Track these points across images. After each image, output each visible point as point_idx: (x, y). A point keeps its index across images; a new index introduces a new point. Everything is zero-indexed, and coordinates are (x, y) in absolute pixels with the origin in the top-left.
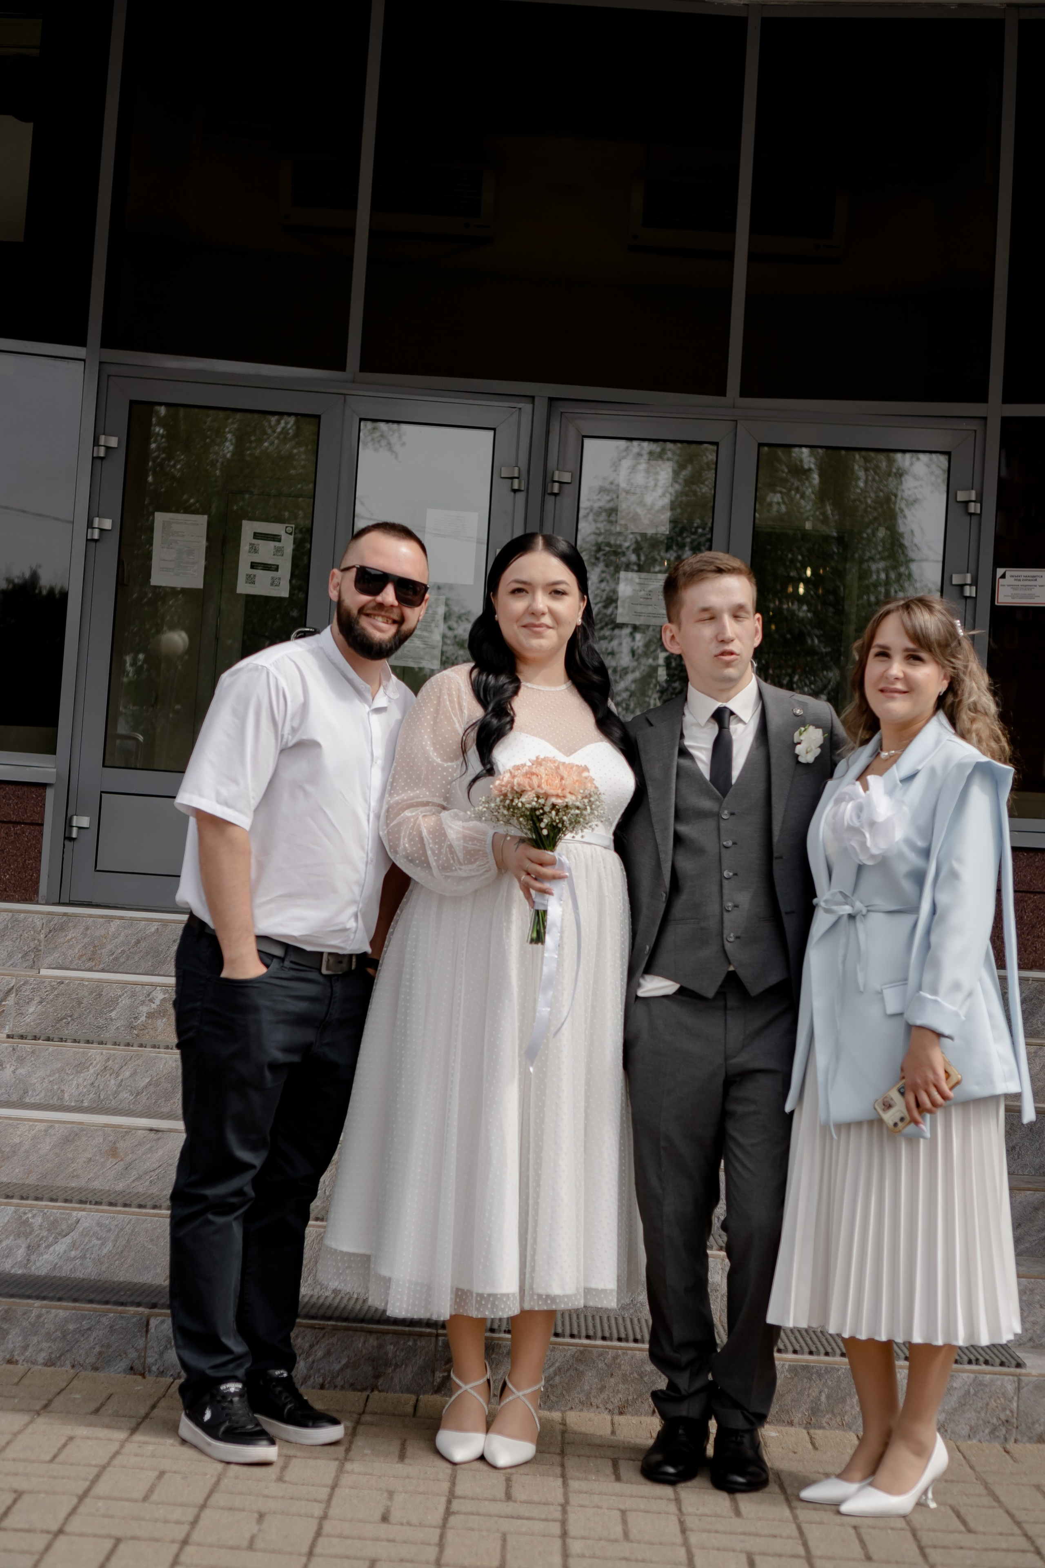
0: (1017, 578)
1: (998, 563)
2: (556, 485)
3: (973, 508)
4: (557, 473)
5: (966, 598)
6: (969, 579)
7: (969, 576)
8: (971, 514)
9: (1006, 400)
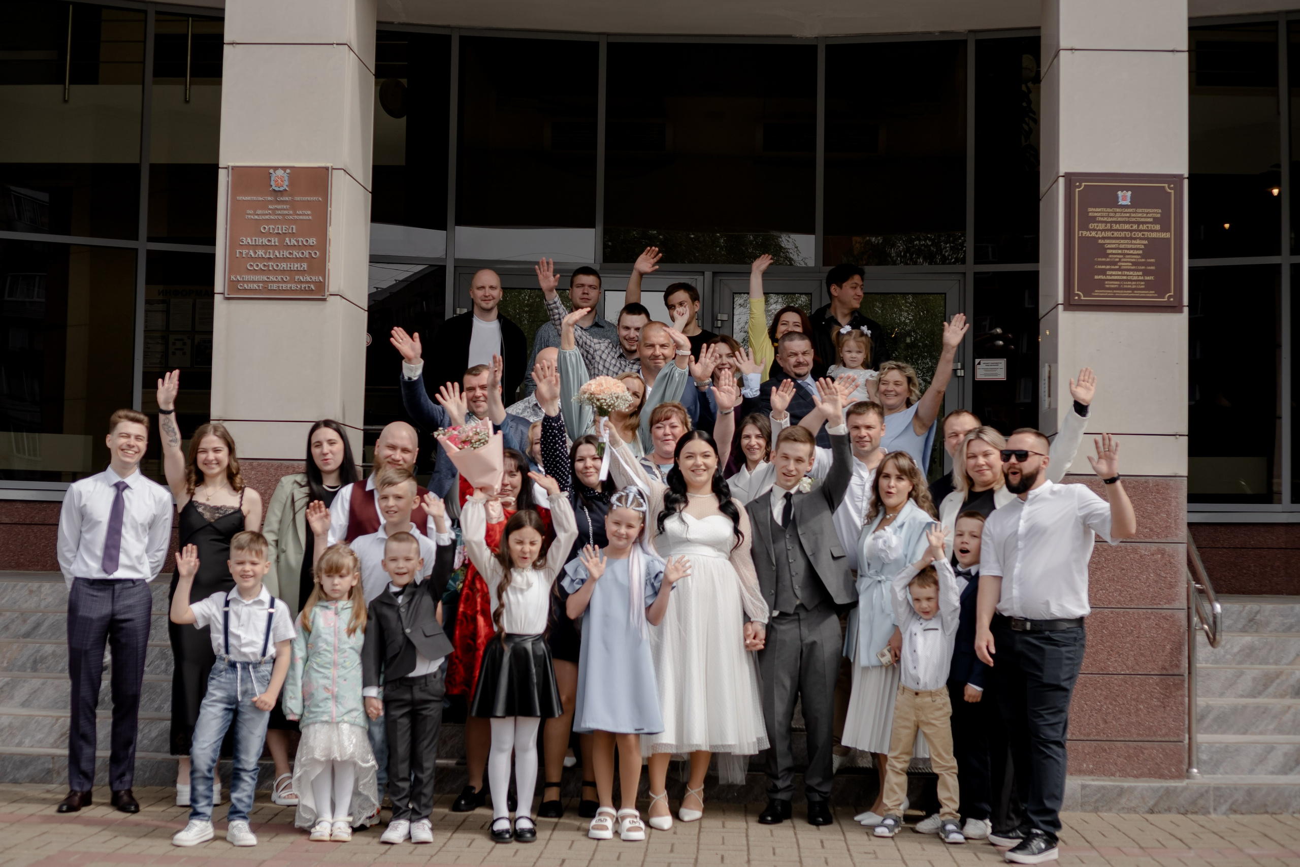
0: (987, 364)
1: (975, 357)
2: (719, 323)
4: (719, 315)
5: (959, 377)
6: (959, 366)
7: (959, 364)
9: (976, 262)
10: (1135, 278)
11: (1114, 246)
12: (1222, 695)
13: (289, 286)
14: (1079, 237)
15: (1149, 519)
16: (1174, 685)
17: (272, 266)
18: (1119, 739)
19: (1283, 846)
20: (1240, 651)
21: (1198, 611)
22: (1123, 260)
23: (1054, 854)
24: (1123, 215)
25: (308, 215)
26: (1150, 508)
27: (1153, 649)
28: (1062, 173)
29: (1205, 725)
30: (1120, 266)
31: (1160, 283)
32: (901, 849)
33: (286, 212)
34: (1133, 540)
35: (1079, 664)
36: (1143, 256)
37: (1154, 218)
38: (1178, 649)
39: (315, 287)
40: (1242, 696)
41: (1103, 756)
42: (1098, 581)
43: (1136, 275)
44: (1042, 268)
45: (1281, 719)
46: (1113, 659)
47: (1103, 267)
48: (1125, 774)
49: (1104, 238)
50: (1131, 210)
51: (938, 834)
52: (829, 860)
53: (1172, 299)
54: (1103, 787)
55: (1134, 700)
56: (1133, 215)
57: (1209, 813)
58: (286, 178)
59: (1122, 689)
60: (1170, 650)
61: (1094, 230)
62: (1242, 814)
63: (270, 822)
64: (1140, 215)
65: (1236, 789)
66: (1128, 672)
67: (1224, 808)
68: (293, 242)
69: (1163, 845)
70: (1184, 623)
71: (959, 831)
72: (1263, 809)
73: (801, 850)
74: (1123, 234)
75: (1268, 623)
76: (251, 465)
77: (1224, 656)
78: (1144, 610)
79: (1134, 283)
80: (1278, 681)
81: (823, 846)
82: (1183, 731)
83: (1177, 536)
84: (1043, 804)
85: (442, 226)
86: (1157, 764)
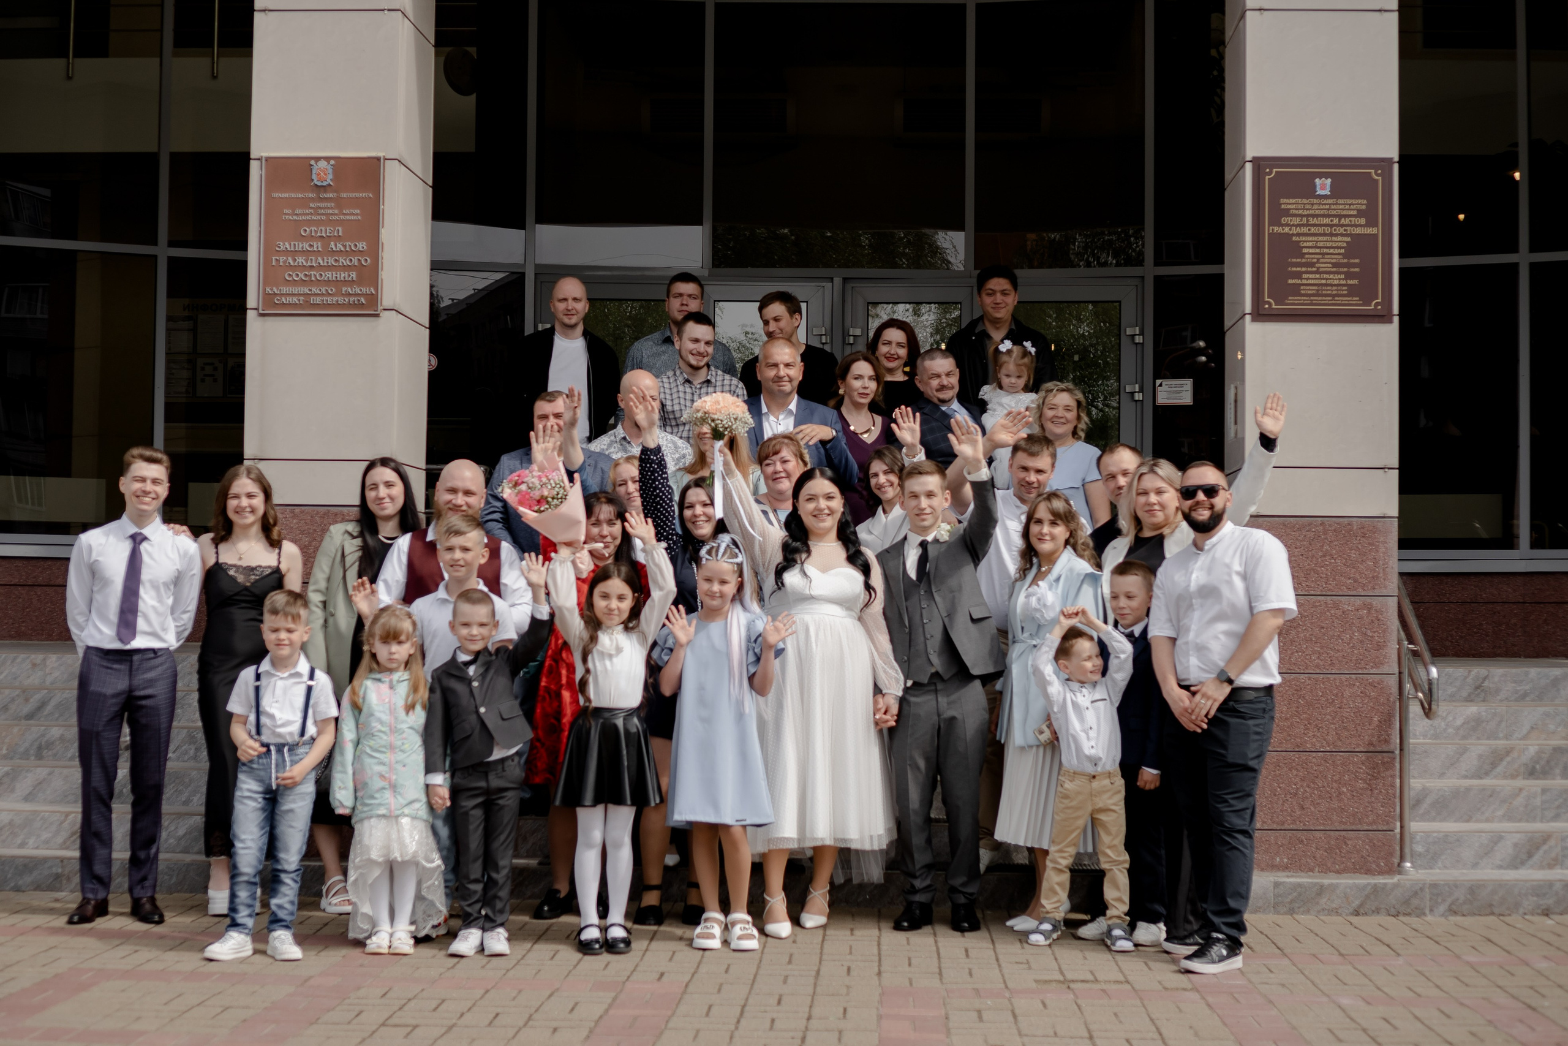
0: (1170, 386)
1: (1156, 377)
2: (852, 338)
3: (1138, 339)
4: (851, 329)
5: (1136, 401)
6: (1137, 390)
7: (1137, 386)
8: (1137, 344)
9: (1157, 263)
10: (1336, 282)
11: (1310, 244)
12: (1442, 775)
13: (335, 299)
14: (1269, 234)
15: (1353, 568)
16: (1383, 763)
17: (315, 276)
18: (1319, 828)
19: (1508, 952)
20: (1464, 723)
21: (1410, 675)
22: (1321, 261)
23: (1237, 962)
24: (1322, 207)
25: (357, 214)
26: (1354, 555)
27: (1358, 722)
28: (1249, 157)
29: (1421, 811)
30: (1318, 268)
31: (1365, 288)
32: (1059, 958)
33: (330, 211)
34: (1334, 593)
35: (1268, 740)
36: (1345, 256)
37: (1358, 210)
38: (1387, 721)
39: (366, 300)
40: (1466, 777)
41: (1299, 848)
42: (1292, 641)
43: (1337, 279)
44: (1228, 270)
45: (1510, 803)
46: (1311, 734)
47: (1299, 269)
48: (1326, 870)
49: (1298, 235)
50: (1331, 201)
51: (1103, 940)
52: (974, 972)
53: (1379, 307)
54: (1300, 885)
55: (1336, 781)
56: (1333, 207)
57: (1424, 914)
58: (330, 171)
59: (1321, 768)
60: (1377, 723)
61: (1287, 225)
62: (1464, 915)
63: (319, 933)
64: (1341, 207)
65: (1456, 886)
66: (1328, 749)
67: (1442, 908)
68: (340, 247)
69: (1366, 951)
70: (1395, 690)
71: (1127, 936)
72: (1489, 909)
73: (942, 960)
74: (1321, 230)
75: (1498, 691)
76: (292, 512)
77: (1445, 730)
78: (1348, 676)
79: (1334, 288)
80: (1508, 759)
81: (967, 956)
82: (1393, 818)
83: (1386, 587)
84: (1227, 903)
85: (519, 224)
86: (1362, 857)
